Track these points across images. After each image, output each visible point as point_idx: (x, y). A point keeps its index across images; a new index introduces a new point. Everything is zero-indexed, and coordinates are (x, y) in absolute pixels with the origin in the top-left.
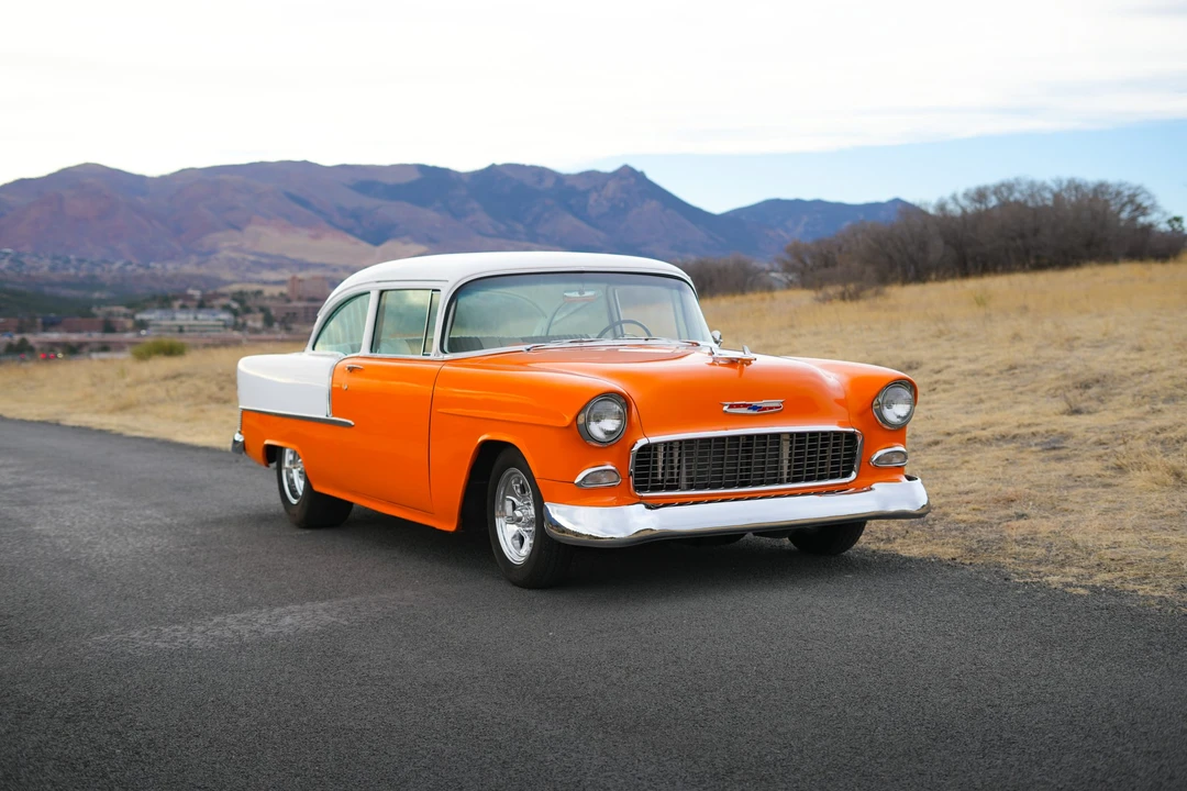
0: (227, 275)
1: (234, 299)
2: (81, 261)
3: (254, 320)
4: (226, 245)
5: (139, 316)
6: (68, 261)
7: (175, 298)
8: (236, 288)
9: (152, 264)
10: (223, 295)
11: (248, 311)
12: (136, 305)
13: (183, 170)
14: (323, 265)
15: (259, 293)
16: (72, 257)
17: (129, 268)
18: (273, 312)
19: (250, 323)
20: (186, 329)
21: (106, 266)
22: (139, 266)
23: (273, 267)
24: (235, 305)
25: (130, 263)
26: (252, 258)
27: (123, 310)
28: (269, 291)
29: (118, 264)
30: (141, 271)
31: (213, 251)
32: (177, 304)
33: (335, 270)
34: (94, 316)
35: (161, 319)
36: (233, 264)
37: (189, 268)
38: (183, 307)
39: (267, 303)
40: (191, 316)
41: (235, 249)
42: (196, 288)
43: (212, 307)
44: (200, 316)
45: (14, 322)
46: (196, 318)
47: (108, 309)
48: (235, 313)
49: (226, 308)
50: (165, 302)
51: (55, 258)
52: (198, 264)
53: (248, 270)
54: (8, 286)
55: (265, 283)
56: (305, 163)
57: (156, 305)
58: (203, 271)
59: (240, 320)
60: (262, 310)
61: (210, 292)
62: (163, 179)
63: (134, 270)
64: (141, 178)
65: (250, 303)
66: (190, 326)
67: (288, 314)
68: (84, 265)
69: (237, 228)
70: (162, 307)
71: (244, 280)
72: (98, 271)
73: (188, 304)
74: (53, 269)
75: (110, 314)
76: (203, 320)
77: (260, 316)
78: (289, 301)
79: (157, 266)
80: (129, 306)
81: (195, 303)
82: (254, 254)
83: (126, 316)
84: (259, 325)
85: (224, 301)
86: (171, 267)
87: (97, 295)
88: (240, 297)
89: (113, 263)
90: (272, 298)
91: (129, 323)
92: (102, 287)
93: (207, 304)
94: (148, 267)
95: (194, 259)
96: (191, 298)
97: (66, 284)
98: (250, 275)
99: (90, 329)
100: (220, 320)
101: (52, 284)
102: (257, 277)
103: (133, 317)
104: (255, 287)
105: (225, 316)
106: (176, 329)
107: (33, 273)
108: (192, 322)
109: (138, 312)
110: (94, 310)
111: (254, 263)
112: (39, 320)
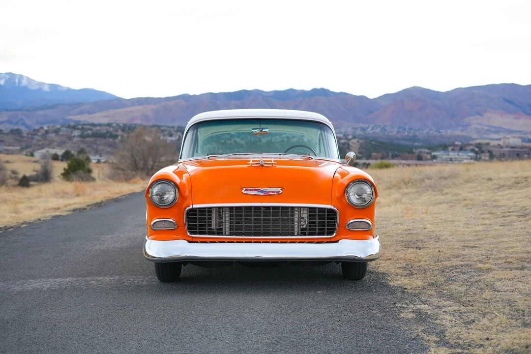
0: (474, 136)
1: (477, 147)
2: (410, 129)
3: (485, 156)
4: (475, 122)
5: (433, 154)
6: (405, 129)
7: (450, 146)
8: (478, 141)
9: (441, 131)
10: (472, 145)
11: (483, 152)
12: (432, 148)
13: (457, 89)
14: (520, 132)
15: (488, 144)
16: (407, 127)
17: (431, 132)
18: (494, 153)
19: (483, 157)
20: (453, 159)
21: (421, 131)
22: (436, 131)
23: (496, 132)
24: (477, 149)
25: (431, 130)
26: (486, 128)
27: (426, 151)
28: (493, 143)
29: (426, 131)
30: (436, 133)
31: (468, 125)
32: (450, 148)
33: (525, 134)
34: (413, 153)
35: (443, 155)
36: (478, 131)
37: (458, 132)
38: (453, 150)
39: (491, 149)
40: (456, 154)
41: (479, 124)
42: (460, 141)
43: (466, 150)
44: (460, 154)
45: (380, 155)
46: (458, 155)
47: (420, 150)
48: (476, 153)
49: (472, 151)
50: (445, 147)
51: (399, 128)
52: (462, 131)
53: (484, 133)
54: (379, 139)
55: (492, 139)
56: (513, 85)
57: (441, 148)
58: (464, 134)
59: (478, 156)
60: (489, 152)
61: (466, 143)
62: (448, 93)
63: (433, 133)
64: (438, 93)
65: (484, 148)
66: (455, 158)
67: (501, 154)
68: (412, 131)
69: (480, 114)
70: (444, 150)
71: (481, 138)
72: (417, 133)
73: (455, 148)
74: (398, 132)
75: (421, 152)
76: (462, 156)
77: (488, 154)
78: (502, 147)
79: (443, 132)
80: (429, 149)
81: (458, 148)
82: (487, 126)
83: (427, 153)
84: (487, 158)
85: (471, 147)
86: (449, 132)
87: (416, 144)
88: (479, 146)
89: (424, 130)
90: (494, 146)
91: (429, 157)
92: (419, 140)
93: (464, 149)
94: (439, 132)
95: (460, 128)
96: (457, 146)
97: (404, 139)
98: (485, 136)
99: (412, 159)
100: (469, 156)
101: (398, 139)
102: (488, 136)
103: (430, 154)
104: (487, 141)
105: (472, 154)
106: (449, 159)
107: (390, 134)
108: (457, 157)
109: (433, 151)
110: (414, 150)
111: (487, 130)
112: (390, 154)
